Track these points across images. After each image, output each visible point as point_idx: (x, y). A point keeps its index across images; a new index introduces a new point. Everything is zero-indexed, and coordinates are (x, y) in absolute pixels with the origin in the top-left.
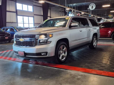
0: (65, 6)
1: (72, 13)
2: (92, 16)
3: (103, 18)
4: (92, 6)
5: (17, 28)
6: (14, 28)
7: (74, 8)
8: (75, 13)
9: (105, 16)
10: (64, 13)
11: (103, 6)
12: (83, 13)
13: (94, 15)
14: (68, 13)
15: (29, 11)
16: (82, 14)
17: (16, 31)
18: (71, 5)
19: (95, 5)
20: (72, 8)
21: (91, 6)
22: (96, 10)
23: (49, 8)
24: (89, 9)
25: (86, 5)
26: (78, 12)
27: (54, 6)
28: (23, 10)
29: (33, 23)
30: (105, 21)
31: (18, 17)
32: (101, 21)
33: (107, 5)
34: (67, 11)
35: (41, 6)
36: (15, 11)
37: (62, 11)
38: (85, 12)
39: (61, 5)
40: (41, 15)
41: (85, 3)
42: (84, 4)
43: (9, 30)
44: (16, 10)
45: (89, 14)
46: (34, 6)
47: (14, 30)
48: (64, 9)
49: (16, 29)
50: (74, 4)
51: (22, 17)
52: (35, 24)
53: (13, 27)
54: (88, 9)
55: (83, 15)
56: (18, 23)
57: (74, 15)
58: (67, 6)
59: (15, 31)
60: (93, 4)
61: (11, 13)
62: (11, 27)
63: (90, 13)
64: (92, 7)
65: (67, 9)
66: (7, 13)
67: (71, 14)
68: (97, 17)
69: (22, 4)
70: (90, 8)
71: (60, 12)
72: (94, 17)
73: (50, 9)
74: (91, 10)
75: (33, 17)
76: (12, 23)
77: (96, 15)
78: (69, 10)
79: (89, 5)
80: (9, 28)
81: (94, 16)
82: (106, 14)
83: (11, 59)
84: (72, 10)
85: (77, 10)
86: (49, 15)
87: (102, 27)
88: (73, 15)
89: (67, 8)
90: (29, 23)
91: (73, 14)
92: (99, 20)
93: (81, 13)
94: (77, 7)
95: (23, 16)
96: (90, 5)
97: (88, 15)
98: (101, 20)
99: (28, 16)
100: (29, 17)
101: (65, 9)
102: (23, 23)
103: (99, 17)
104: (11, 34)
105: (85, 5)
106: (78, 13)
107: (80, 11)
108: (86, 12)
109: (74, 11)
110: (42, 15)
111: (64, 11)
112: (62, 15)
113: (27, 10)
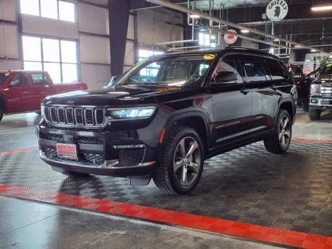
0: (186, 6)
1: (210, 31)
2: (277, 40)
3: (314, 48)
4: (278, 8)
7: (215, 14)
8: (220, 31)
9: (320, 42)
10: (182, 28)
11: (315, 9)
12: (245, 31)
13: (283, 37)
14: (197, 31)
15: (60, 19)
16: (242, 34)
18: (207, 1)
19: (286, 5)
21: (274, 8)
22: (289, 20)
23: (132, 11)
24: (267, 19)
26: (230, 28)
27: (149, 4)
28: (43, 15)
29: (76, 62)
30: (319, 58)
31: (24, 38)
32: (307, 60)
33: (327, 5)
34: (191, 22)
35: (105, 2)
37: (177, 21)
38: (252, 27)
40: (106, 36)
44: (19, 17)
45: (268, 36)
46: (79, 2)
48: (181, 15)
51: (39, 39)
52: (82, 65)
54: (264, 17)
55: (247, 38)
56: (24, 59)
57: (217, 37)
63: (270, 33)
64: (277, 13)
65: (191, 16)
67: (204, 32)
68: (293, 45)
71: (169, 25)
72: (283, 43)
73: (135, 14)
74: (275, 22)
75: (77, 41)
76: (5, 58)
77: (289, 39)
78: (199, 20)
81: (283, 40)
82: (325, 36)
84: (208, 21)
85: (225, 19)
86: (130, 35)
88: (213, 37)
89: (190, 14)
90: (61, 63)
91: (213, 33)
92: (300, 55)
93: (238, 31)
95: (42, 36)
96: (270, 4)
97: (263, 38)
98: (307, 55)
99: (60, 38)
100: (62, 42)
101: (185, 15)
102: (40, 60)
103: (298, 46)
105: (252, 5)
107: (236, 22)
108: (257, 29)
109: (215, 24)
110: (108, 33)
111: (181, 21)
112: (174, 35)
113: (56, 18)
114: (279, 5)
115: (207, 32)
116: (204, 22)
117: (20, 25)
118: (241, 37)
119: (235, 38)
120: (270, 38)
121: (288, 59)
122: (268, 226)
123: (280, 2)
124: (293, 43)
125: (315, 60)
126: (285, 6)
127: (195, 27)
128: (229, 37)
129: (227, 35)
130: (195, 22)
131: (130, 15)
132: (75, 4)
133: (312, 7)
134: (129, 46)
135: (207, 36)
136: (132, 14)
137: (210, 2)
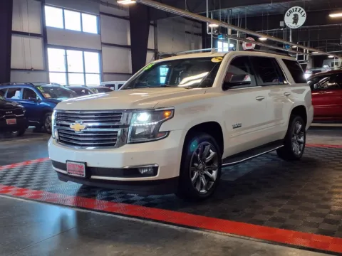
0: (205, 15)
1: (229, 39)
2: (295, 47)
3: (332, 54)
4: (296, 15)
5: (47, 90)
6: (35, 88)
7: (234, 22)
8: (239, 39)
9: (337, 48)
10: (201, 37)
11: (333, 16)
12: (263, 39)
13: (301, 44)
14: (216, 40)
15: (84, 31)
16: (260, 42)
17: (43, 97)
18: (225, 11)
19: (304, 12)
20: (226, 21)
21: (292, 16)
22: (308, 27)
23: (152, 22)
24: (285, 26)
25: (273, 11)
26: (248, 36)
27: (168, 15)
28: (66, 28)
29: (99, 72)
30: (337, 63)
31: (50, 50)
34: (210, 31)
35: (126, 14)
36: (38, 31)
37: (195, 30)
38: (270, 34)
39: (191, 11)
40: (127, 47)
41: (271, 4)
42: (269, 8)
43: (18, 95)
44: (44, 29)
45: (285, 42)
46: (101, 14)
47: (35, 96)
48: (201, 25)
49: (42, 91)
50: (236, 10)
51: (63, 51)
52: (105, 76)
53: (33, 86)
54: (282, 24)
55: (266, 46)
56: (50, 70)
57: (235, 46)
58: (210, 17)
59: (39, 97)
60: (298, 8)
61: (27, 39)
62: (26, 84)
63: (288, 40)
65: (210, 26)
66: (14, 39)
67: (223, 41)
68: (310, 52)
69: (63, 9)
70: (288, 21)
71: (188, 34)
72: (301, 50)
73: (155, 25)
74: (293, 30)
75: (100, 52)
76: (31, 70)
77: (306, 46)
78: (217, 29)
79: (283, 11)
80: (19, 89)
81: (302, 47)
83: (25, 192)
84: (227, 30)
85: (243, 27)
86: (151, 45)
87: (330, 84)
88: (232, 46)
89: (209, 23)
90: (85, 73)
91: (232, 41)
92: (318, 62)
93: (256, 39)
94: (243, 19)
95: (66, 48)
96: (288, 12)
97: (281, 45)
98: (325, 61)
99: (83, 50)
100: (85, 53)
101: (204, 24)
102: (64, 70)
103: (316, 53)
104: (26, 108)
105: (270, 13)
106: (249, 38)
107: (254, 30)
108: (275, 36)
109: (233, 32)
110: (129, 43)
111: (200, 31)
112: (193, 45)
113: (79, 30)
114: (297, 13)
115: (226, 41)
116: (222, 31)
117: (45, 37)
118: (259, 44)
119: (254, 45)
120: (288, 45)
121: (306, 65)
122: (294, 230)
123: (298, 10)
124: (311, 50)
125: (332, 65)
126: (303, 14)
127: (214, 35)
128: (247, 45)
129: (246, 43)
130: (214, 31)
131: (150, 26)
132: (97, 16)
133: (330, 13)
134: (150, 56)
135: (226, 45)
136: (152, 25)
137: (228, 11)
